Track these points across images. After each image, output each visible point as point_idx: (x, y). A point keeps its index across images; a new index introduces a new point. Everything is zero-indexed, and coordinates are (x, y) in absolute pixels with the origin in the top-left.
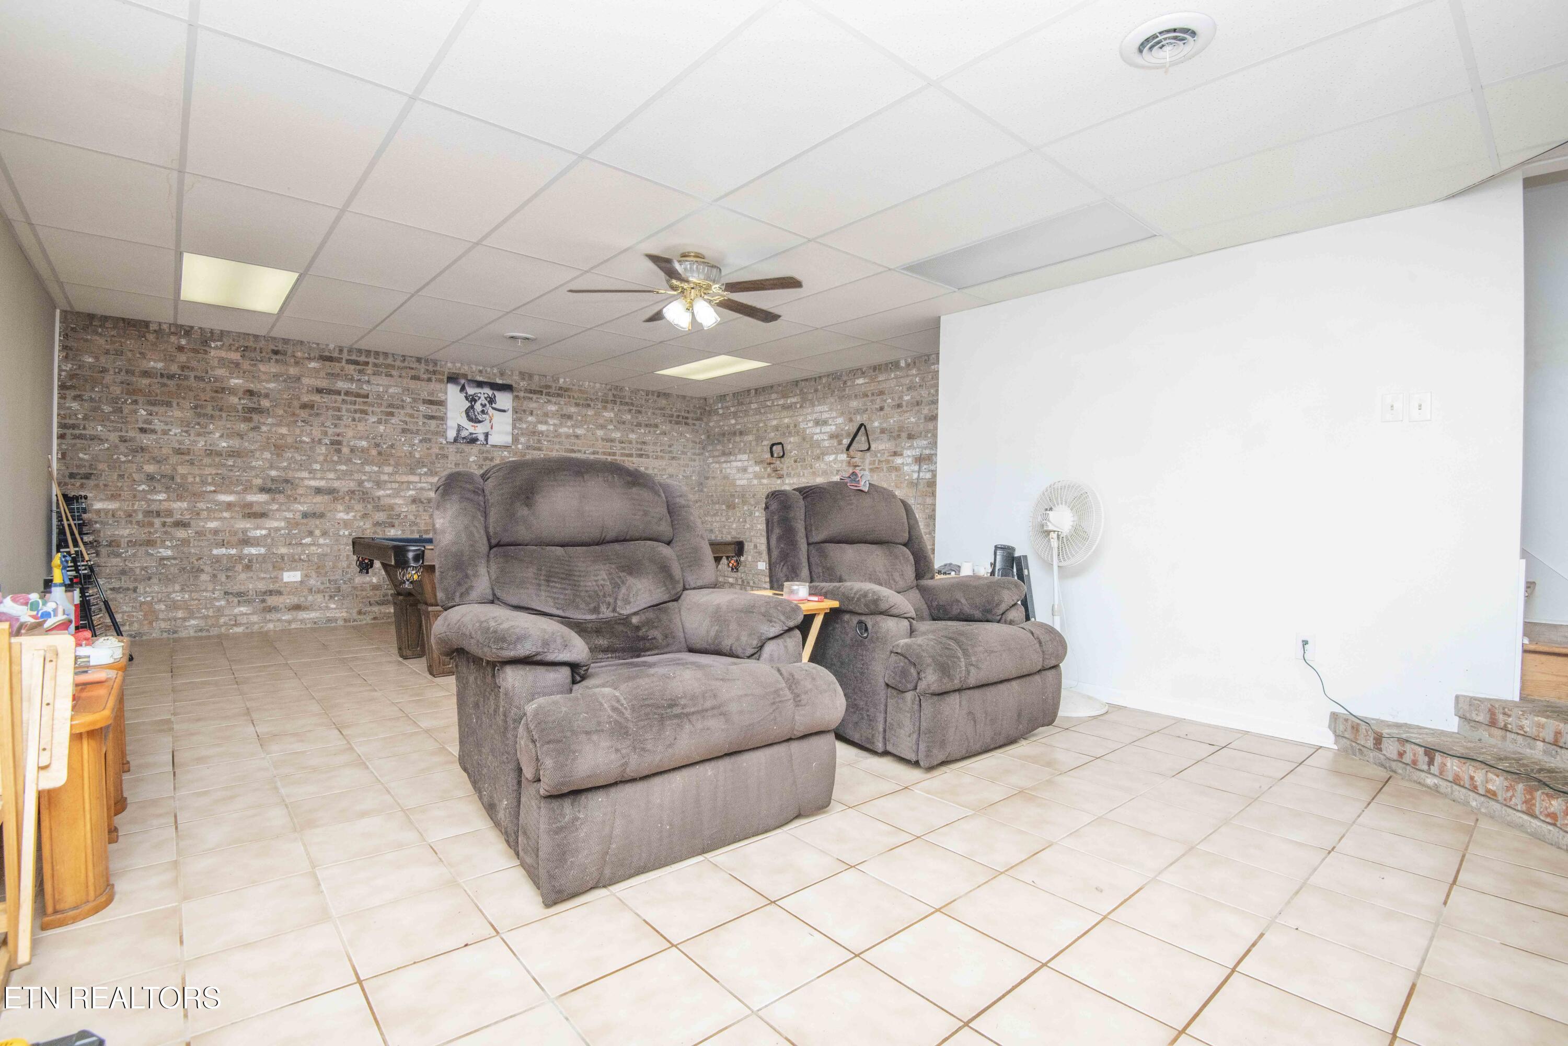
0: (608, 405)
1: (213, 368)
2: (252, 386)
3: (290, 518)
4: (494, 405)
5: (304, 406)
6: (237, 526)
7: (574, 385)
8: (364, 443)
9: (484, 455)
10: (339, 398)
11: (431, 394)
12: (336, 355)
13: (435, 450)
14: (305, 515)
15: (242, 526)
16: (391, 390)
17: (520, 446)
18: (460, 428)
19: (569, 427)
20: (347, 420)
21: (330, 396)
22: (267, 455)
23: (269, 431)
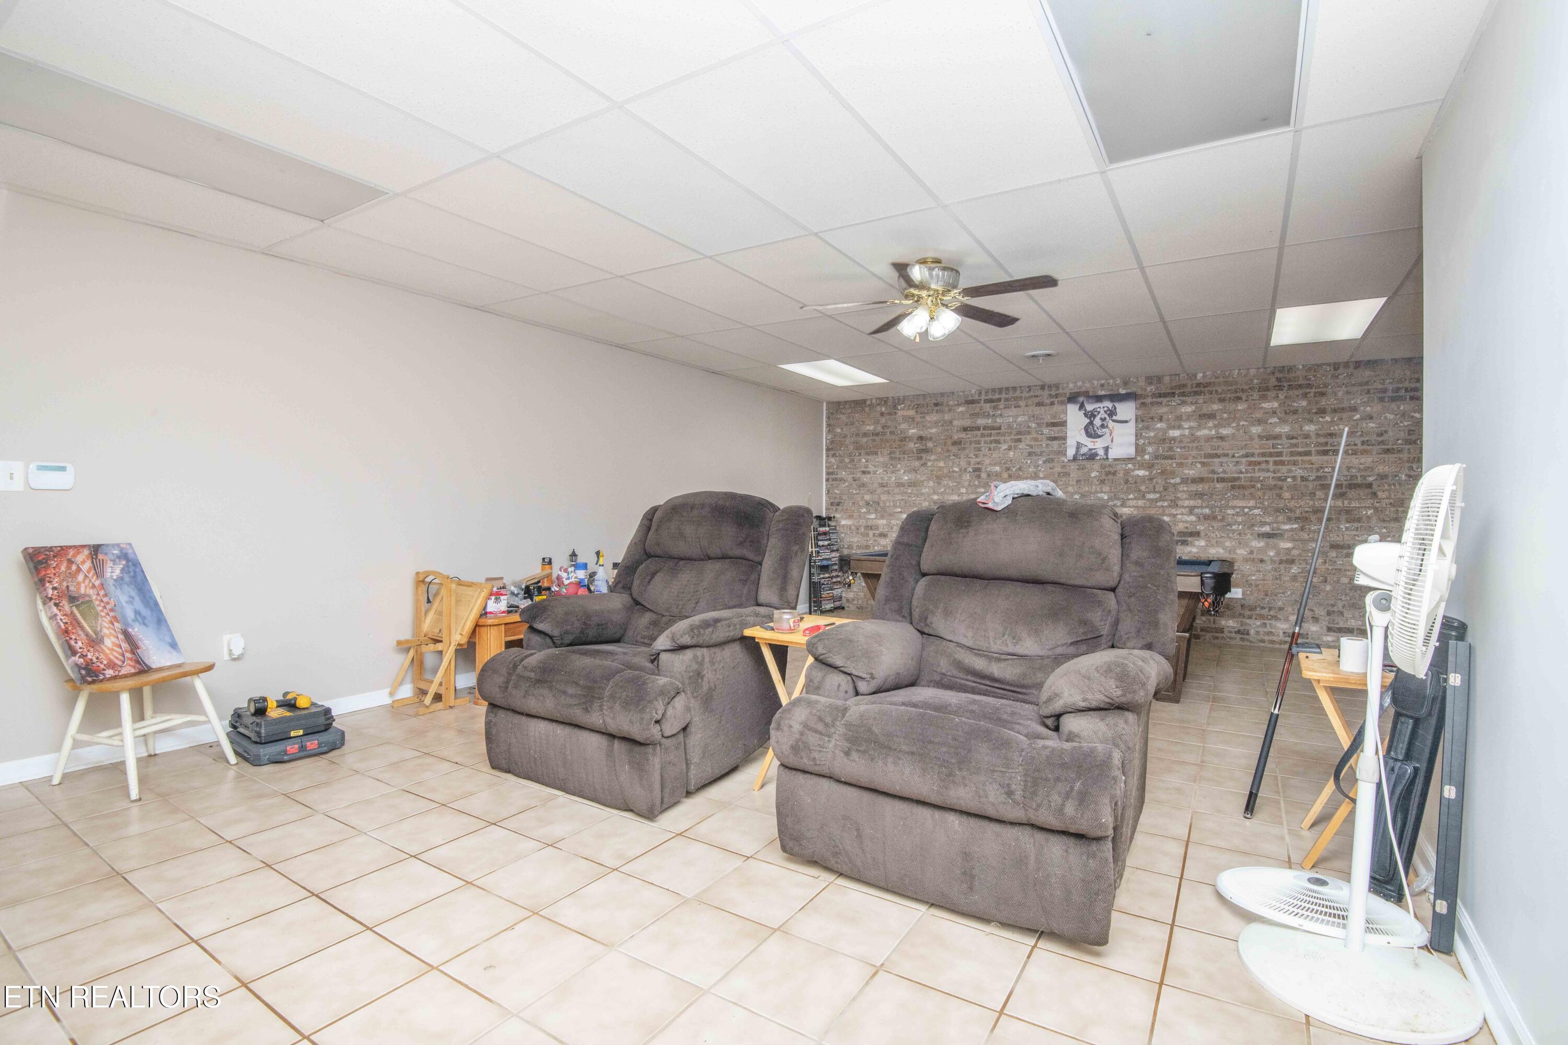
1: (900, 424)
2: (922, 433)
4: (1114, 418)
5: (955, 443)
7: (1217, 378)
8: (998, 468)
9: (1107, 469)
10: (979, 433)
11: (1054, 417)
12: (976, 397)
13: (1058, 469)
16: (1019, 419)
17: (1147, 457)
18: (1079, 446)
19: (1210, 429)
20: (985, 450)
21: (972, 433)
22: (931, 484)
23: (933, 466)
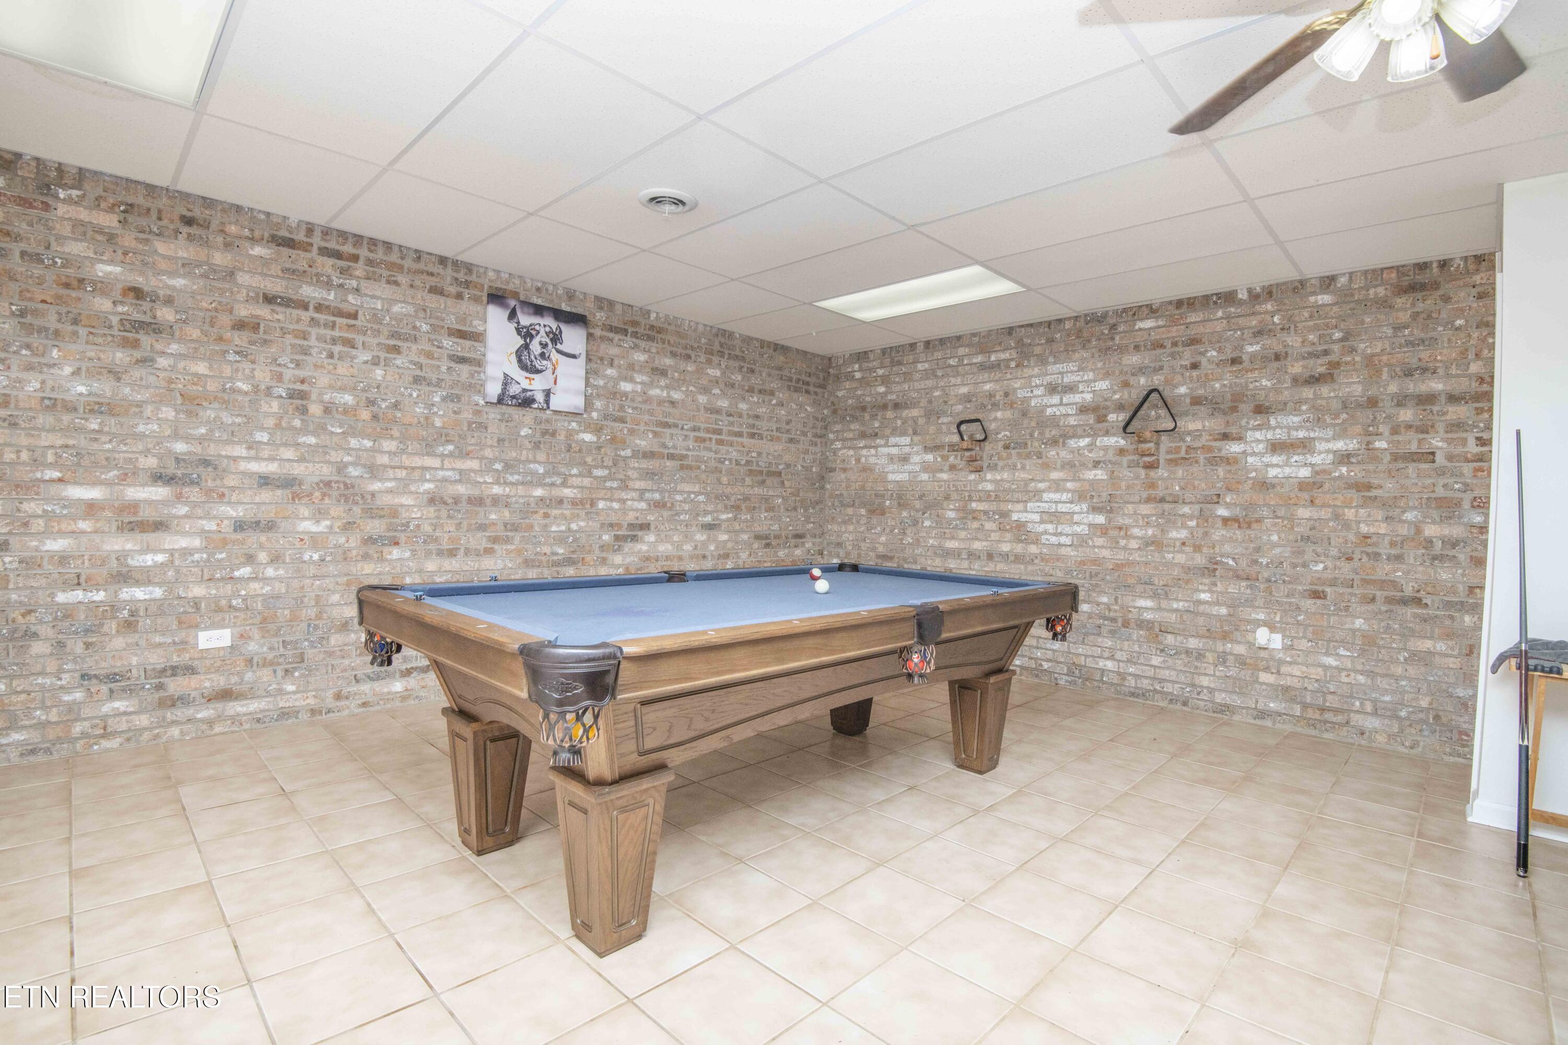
0: (714, 358)
1: (60, 238)
2: (139, 280)
3: (209, 532)
4: (559, 346)
5: (240, 325)
6: (107, 547)
8: (348, 399)
9: (543, 426)
10: (305, 316)
11: (462, 320)
12: (300, 236)
13: (467, 415)
14: (240, 526)
15: (116, 547)
16: (396, 308)
17: (595, 415)
18: (507, 381)
19: (662, 388)
20: (318, 355)
21: (289, 311)
22: (168, 413)
23: (173, 368)
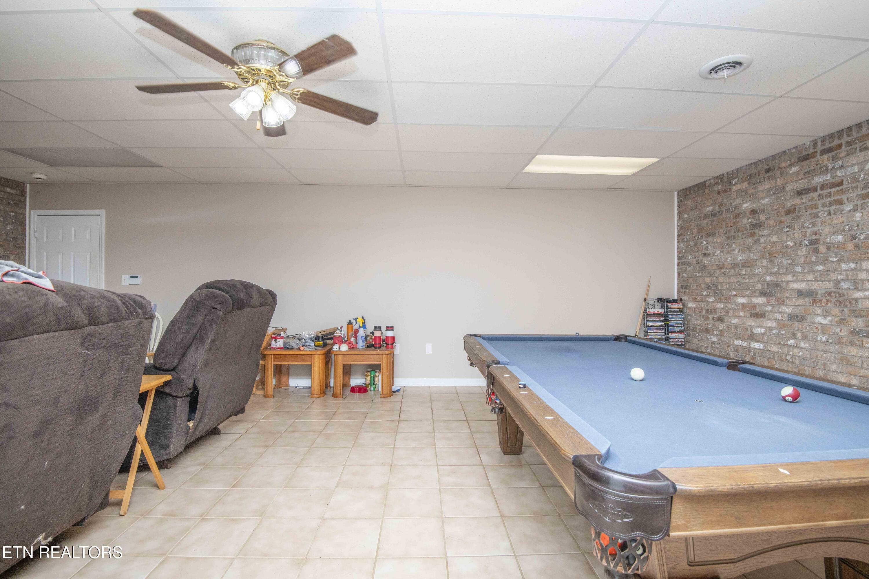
1: (734, 199)
2: (754, 206)
3: (779, 320)
5: (788, 212)
6: (747, 324)
8: (840, 238)
10: (815, 195)
12: (811, 150)
14: (791, 317)
15: (750, 324)
20: (823, 216)
21: (807, 196)
22: (765, 263)
23: (765, 242)
